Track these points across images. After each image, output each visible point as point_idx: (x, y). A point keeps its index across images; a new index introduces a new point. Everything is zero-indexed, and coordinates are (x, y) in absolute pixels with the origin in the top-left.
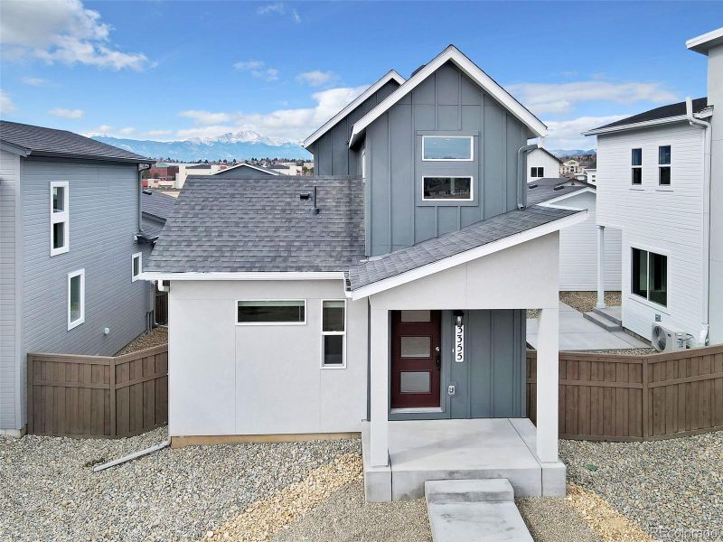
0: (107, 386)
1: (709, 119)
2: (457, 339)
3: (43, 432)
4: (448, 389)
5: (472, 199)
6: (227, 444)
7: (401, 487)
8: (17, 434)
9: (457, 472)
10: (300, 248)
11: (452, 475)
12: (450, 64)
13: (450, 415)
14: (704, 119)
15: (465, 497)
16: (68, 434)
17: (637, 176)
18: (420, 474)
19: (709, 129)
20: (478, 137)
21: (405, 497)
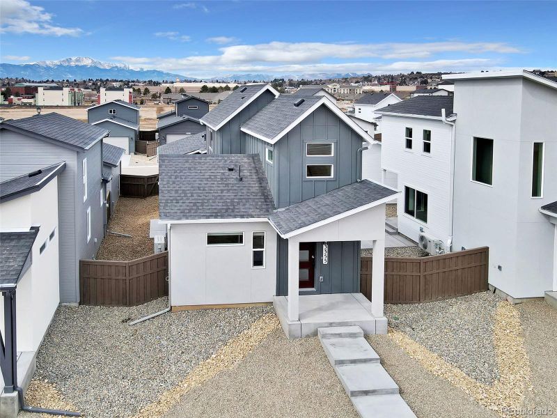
0: (124, 278)
1: (454, 121)
2: (324, 252)
3: (89, 304)
4: (320, 278)
5: (332, 176)
6: (203, 310)
7: (306, 331)
8: (77, 305)
9: (334, 323)
10: (238, 203)
11: (331, 325)
12: (323, 106)
13: (320, 292)
14: (451, 121)
15: (340, 335)
16: (103, 304)
17: (409, 144)
18: (315, 324)
19: (454, 127)
20: (336, 143)
21: (308, 336)
